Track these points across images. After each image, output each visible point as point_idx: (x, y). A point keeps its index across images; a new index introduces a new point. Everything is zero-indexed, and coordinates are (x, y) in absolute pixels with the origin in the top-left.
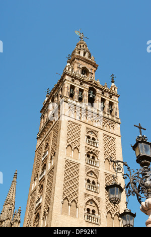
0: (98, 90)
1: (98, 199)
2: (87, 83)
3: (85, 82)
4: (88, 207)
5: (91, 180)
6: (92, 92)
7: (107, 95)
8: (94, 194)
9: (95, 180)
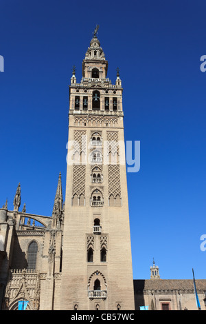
0: (101, 91)
1: (102, 187)
2: (91, 88)
3: (88, 89)
4: (94, 195)
5: (97, 174)
6: (96, 95)
7: (111, 92)
8: (99, 185)
9: (100, 173)
